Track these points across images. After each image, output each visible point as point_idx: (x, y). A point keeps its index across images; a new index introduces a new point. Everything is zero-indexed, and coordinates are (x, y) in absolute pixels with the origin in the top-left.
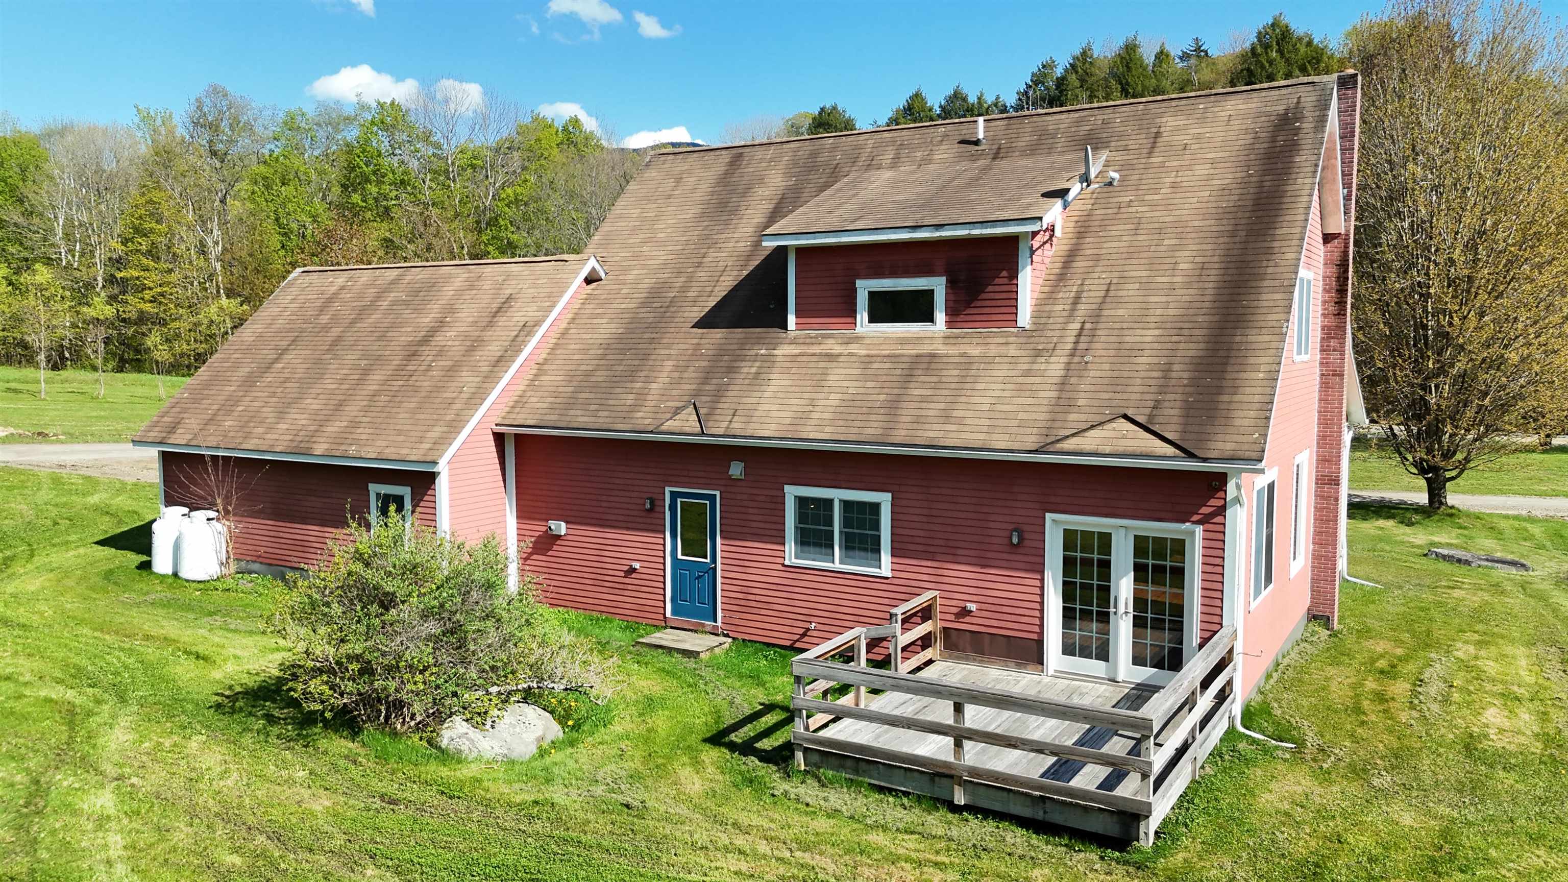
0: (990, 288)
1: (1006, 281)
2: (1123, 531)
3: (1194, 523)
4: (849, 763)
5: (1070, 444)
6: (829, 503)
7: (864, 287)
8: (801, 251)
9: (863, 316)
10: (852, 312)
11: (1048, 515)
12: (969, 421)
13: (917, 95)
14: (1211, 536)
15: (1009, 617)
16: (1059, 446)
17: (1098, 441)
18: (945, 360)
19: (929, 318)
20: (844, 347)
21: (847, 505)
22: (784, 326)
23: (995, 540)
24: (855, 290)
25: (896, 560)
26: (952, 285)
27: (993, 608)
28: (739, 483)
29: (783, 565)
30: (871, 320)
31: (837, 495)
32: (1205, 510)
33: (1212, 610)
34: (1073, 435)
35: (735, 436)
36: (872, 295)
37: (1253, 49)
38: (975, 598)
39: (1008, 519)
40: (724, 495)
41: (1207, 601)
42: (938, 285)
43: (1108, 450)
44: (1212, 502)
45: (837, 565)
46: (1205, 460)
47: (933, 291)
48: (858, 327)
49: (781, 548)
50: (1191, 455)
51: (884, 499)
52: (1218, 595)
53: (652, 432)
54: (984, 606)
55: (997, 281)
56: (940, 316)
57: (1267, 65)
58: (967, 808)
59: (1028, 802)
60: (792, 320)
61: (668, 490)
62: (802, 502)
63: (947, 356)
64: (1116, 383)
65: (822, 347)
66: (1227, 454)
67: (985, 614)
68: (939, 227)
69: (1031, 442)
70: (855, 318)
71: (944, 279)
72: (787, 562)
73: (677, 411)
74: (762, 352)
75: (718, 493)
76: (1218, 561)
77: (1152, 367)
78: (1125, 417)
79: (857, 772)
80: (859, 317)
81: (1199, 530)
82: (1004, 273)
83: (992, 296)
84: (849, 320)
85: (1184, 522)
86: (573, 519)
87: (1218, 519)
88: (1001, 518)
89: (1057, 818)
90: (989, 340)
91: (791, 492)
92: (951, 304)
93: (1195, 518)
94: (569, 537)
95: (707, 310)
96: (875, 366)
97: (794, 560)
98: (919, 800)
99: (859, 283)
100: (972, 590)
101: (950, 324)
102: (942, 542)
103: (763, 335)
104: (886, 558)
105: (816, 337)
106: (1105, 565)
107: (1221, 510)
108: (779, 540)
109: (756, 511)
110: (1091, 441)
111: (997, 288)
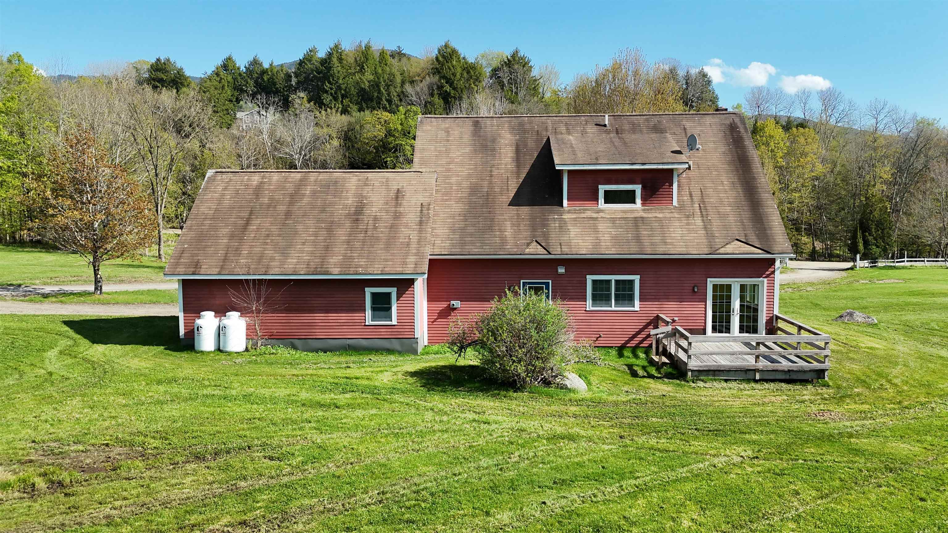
0: (661, 190)
1: (668, 187)
2: (736, 283)
3: (764, 278)
4: (711, 373)
5: (722, 250)
6: (609, 282)
7: (602, 188)
8: (569, 172)
9: (601, 200)
10: (597, 199)
11: (708, 279)
12: (675, 244)
13: (229, 59)
14: (770, 282)
15: (691, 321)
16: (718, 252)
17: (732, 249)
18: (648, 219)
19: (634, 202)
20: (597, 214)
21: (617, 282)
22: (562, 205)
23: (686, 291)
24: (598, 190)
25: (641, 303)
26: (644, 188)
27: (685, 318)
28: (562, 276)
29: (586, 311)
30: (606, 202)
31: (613, 278)
32: (768, 273)
33: (770, 309)
34: (722, 247)
35: (577, 254)
36: (606, 192)
37: (437, 58)
38: (677, 315)
39: (692, 282)
40: (553, 282)
41: (768, 306)
42: (638, 189)
43: (737, 252)
44: (770, 270)
45: (613, 308)
46: (773, 254)
47: (635, 191)
48: (599, 206)
49: (585, 303)
50: (769, 253)
51: (637, 278)
52: (772, 303)
53: (521, 254)
54: (681, 318)
55: (664, 187)
56: (639, 200)
57: (452, 68)
58: (760, 380)
59: (783, 373)
60: (565, 202)
61: (522, 281)
62: (594, 282)
63: (648, 218)
64: (726, 227)
65: (586, 214)
66: (780, 252)
67: (681, 321)
68: (643, 164)
69: (706, 251)
70: (598, 202)
71: (640, 186)
72: (587, 309)
73: (528, 245)
74: (556, 217)
75: (550, 281)
76: (772, 291)
77: (736, 221)
78: (737, 240)
79: (714, 375)
80: (600, 201)
81: (765, 280)
82: (667, 184)
83: (662, 193)
84: (595, 202)
85: (760, 277)
86: (464, 300)
87: (772, 276)
88: (688, 282)
89: (794, 377)
90: (664, 211)
91: (590, 278)
92: (643, 196)
93: (764, 276)
94: (462, 309)
95: (512, 197)
96: (617, 222)
97: (591, 308)
98: (741, 380)
99: (600, 187)
100: (676, 312)
101: (643, 204)
102: (662, 294)
103: (550, 209)
104: (637, 302)
105: (580, 210)
106: (729, 297)
107: (773, 272)
108: (584, 300)
109: (571, 288)
110: (729, 248)
111: (664, 190)
